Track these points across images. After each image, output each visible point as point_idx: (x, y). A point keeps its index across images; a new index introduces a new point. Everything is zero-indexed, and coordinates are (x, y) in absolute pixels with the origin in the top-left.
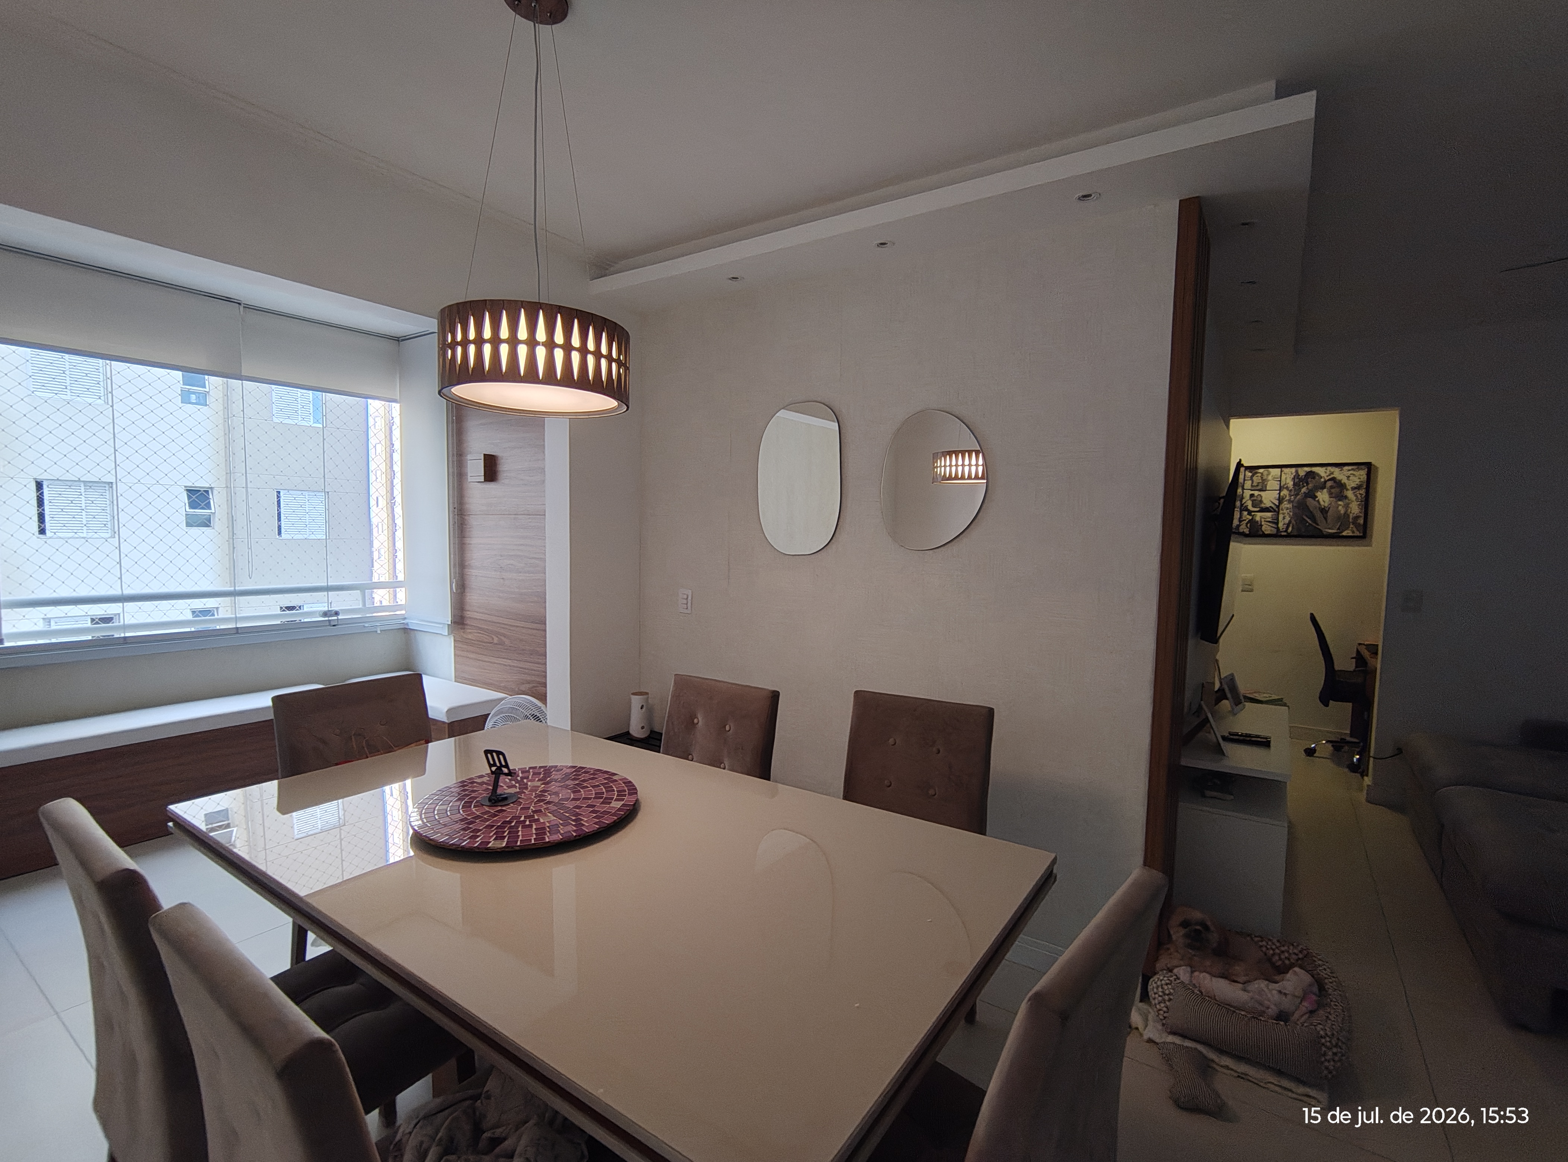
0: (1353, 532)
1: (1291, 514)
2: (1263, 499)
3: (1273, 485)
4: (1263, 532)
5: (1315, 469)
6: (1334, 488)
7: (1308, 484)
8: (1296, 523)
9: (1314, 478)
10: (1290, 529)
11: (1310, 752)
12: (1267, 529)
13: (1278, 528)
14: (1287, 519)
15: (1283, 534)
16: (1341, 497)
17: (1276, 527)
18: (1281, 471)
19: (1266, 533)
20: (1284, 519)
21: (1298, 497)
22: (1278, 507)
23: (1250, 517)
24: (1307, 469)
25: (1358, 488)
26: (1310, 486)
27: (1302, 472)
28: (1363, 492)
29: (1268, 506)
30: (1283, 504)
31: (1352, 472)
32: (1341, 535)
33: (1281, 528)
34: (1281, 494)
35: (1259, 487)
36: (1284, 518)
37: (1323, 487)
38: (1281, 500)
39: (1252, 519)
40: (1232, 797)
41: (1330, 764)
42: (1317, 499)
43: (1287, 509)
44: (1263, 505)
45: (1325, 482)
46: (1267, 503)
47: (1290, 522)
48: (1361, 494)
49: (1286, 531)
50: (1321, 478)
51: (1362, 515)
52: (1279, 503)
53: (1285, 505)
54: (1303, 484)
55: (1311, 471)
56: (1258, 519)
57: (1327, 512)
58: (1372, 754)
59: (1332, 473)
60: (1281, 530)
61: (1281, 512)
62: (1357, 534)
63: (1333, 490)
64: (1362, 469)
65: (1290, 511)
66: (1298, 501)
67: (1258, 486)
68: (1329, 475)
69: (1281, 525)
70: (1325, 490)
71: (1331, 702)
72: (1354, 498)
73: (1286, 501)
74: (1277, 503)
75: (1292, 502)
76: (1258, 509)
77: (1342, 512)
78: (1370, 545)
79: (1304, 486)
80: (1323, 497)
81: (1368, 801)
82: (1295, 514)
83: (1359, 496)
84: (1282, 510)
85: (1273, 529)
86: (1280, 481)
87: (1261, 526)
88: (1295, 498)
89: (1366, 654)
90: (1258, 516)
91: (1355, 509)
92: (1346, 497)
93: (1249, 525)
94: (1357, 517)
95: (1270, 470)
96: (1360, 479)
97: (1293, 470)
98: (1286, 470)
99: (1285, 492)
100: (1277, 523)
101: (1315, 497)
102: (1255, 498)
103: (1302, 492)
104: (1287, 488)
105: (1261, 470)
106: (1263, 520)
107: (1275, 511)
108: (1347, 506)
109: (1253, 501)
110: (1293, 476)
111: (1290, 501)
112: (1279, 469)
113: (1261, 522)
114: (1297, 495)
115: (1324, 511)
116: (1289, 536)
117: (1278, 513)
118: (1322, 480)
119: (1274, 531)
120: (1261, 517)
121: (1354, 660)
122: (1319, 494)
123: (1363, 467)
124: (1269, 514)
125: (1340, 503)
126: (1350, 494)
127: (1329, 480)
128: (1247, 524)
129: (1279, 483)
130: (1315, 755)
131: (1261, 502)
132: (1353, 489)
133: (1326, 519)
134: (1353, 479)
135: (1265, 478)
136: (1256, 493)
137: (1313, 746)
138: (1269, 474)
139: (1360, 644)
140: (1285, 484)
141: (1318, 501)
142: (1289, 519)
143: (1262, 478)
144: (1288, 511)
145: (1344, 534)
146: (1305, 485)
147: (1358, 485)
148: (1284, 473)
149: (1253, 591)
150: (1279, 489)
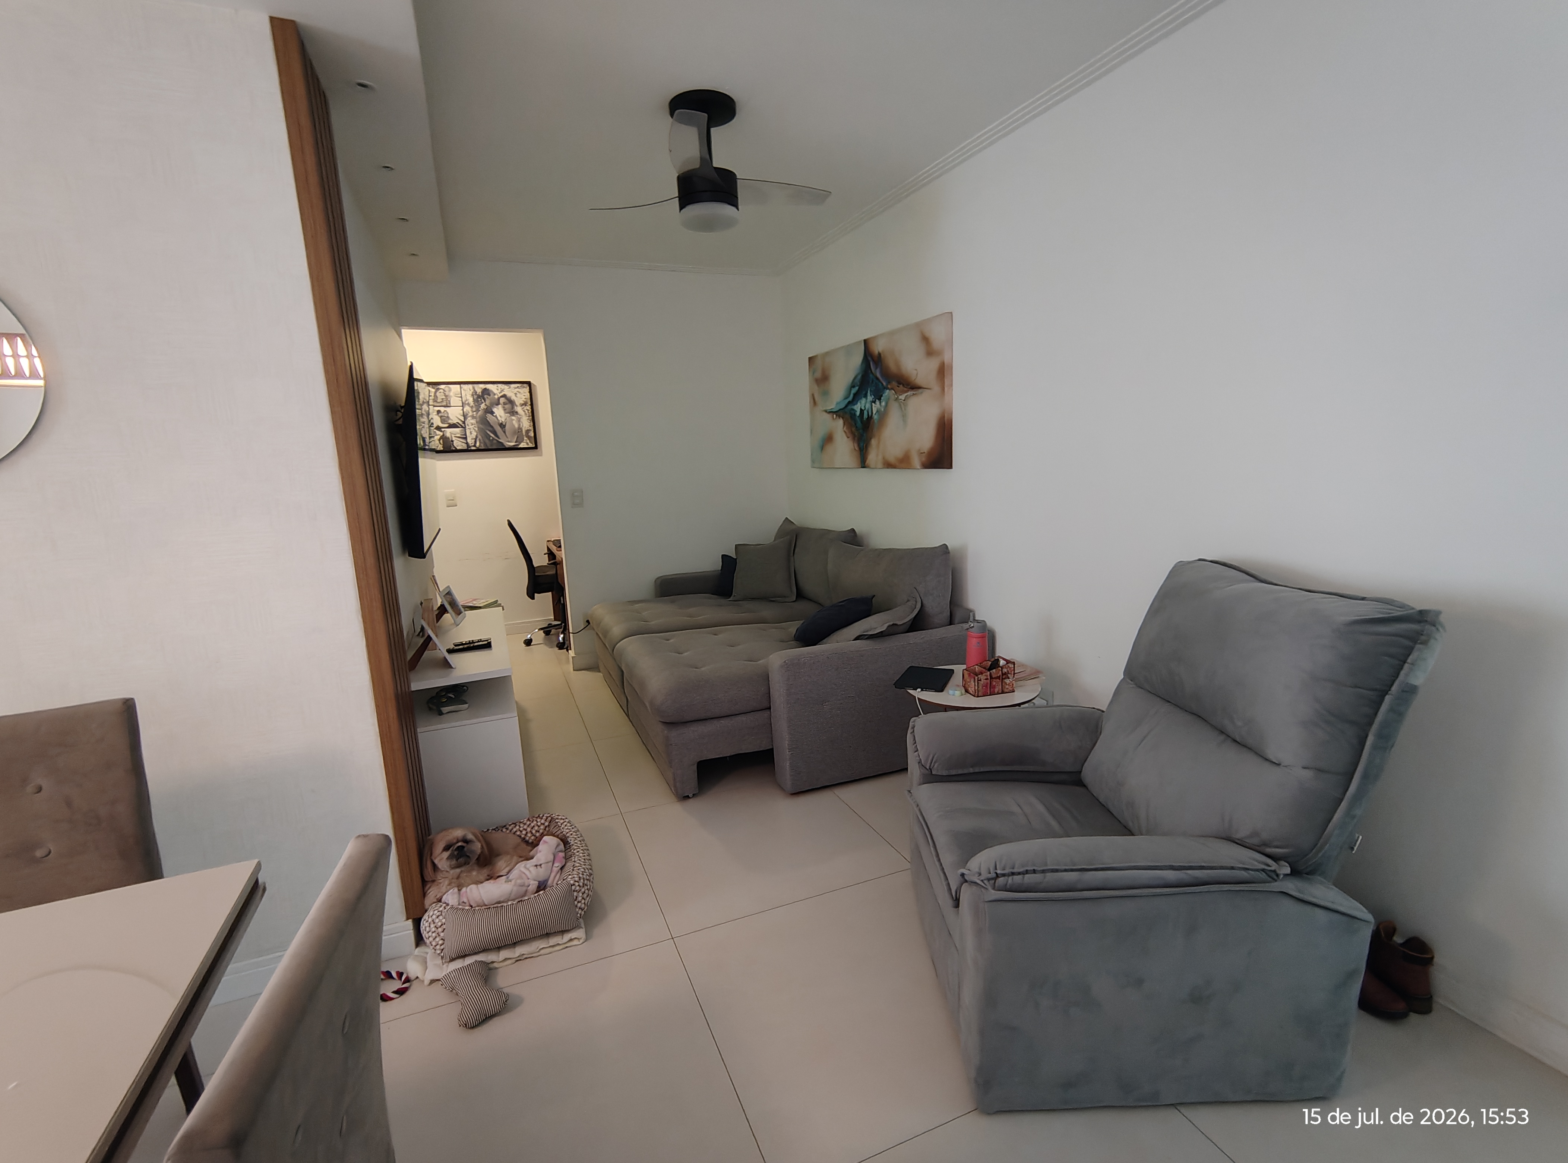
0: (528, 444)
2: (450, 415)
3: (455, 401)
5: (489, 386)
6: (506, 404)
7: (485, 401)
8: (482, 437)
9: (489, 395)
10: (478, 445)
11: (528, 643)
12: (459, 444)
13: (467, 443)
14: (474, 434)
16: (513, 413)
17: (465, 442)
18: (461, 388)
19: (458, 448)
20: (472, 434)
22: (464, 423)
23: (441, 434)
24: (482, 386)
25: (525, 404)
26: (488, 402)
27: (479, 388)
28: (529, 407)
29: (455, 422)
30: (468, 420)
31: (517, 390)
32: (519, 447)
34: (465, 410)
35: (444, 404)
37: (498, 404)
38: (465, 416)
39: (443, 435)
40: (466, 706)
41: (544, 648)
42: (495, 415)
43: (472, 425)
44: (450, 422)
45: (499, 399)
46: (454, 420)
47: (477, 437)
48: (528, 410)
49: (475, 446)
50: (495, 395)
51: (532, 428)
52: (465, 419)
53: (470, 421)
55: (485, 389)
56: (448, 435)
57: (505, 426)
58: (571, 631)
59: (502, 391)
60: (470, 445)
61: (467, 427)
62: (531, 445)
63: (506, 406)
64: (524, 387)
65: (475, 427)
68: (501, 392)
69: (470, 441)
70: (500, 406)
71: (536, 594)
72: (523, 413)
73: (470, 416)
74: (462, 418)
77: (517, 426)
78: (541, 455)
79: (482, 403)
80: (499, 412)
81: (574, 670)
82: (478, 428)
83: (527, 411)
84: (468, 425)
85: (463, 444)
86: (461, 397)
88: (477, 413)
89: (554, 549)
90: (449, 432)
91: (526, 424)
92: (517, 412)
93: (441, 441)
94: (528, 431)
96: (524, 396)
97: (471, 386)
98: (464, 386)
99: (467, 408)
100: (466, 438)
101: (492, 413)
103: (481, 408)
104: (468, 404)
105: (442, 386)
106: (453, 436)
107: (462, 427)
108: (519, 421)
109: (441, 417)
110: (471, 393)
111: (473, 417)
112: (459, 386)
113: (451, 437)
115: (502, 426)
116: (478, 450)
117: (465, 428)
118: (496, 397)
120: (451, 433)
121: (547, 555)
122: (495, 410)
123: (525, 385)
124: (457, 430)
125: (513, 418)
126: (519, 409)
127: (502, 397)
128: (439, 440)
130: (532, 644)
132: (522, 405)
133: (504, 432)
134: (520, 396)
135: (447, 393)
136: (442, 409)
137: (529, 636)
138: (450, 390)
139: (548, 541)
140: (466, 400)
141: (496, 417)
142: (476, 434)
144: (473, 426)
145: (521, 446)
146: (483, 401)
147: (524, 401)
148: (464, 390)
149: (456, 506)
150: (461, 405)
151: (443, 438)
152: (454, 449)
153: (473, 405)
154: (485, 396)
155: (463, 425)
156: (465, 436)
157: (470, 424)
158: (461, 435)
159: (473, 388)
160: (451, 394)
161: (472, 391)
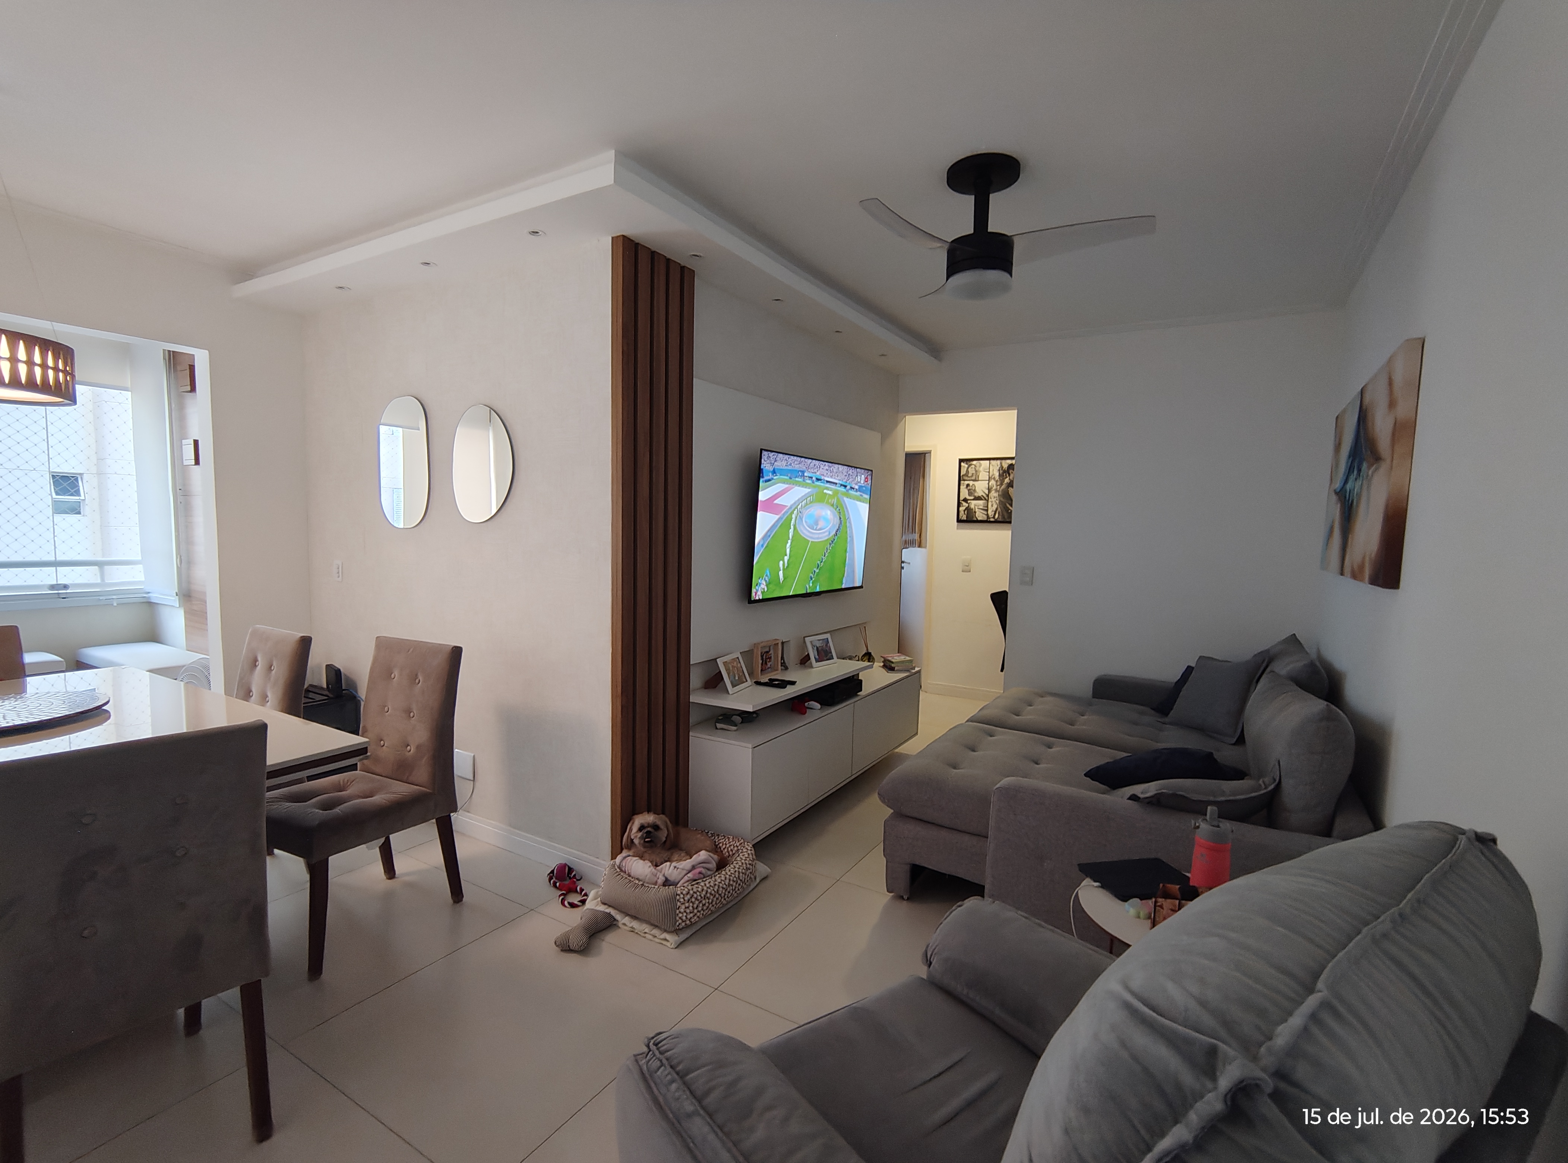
1: (998, 502)
2: (976, 488)
3: (983, 475)
4: (977, 518)
7: (1009, 475)
8: (1001, 510)
10: (997, 516)
12: (980, 515)
13: (987, 515)
14: (995, 506)
15: (992, 520)
17: (986, 513)
18: (990, 464)
19: (979, 519)
21: (1003, 487)
22: (988, 496)
23: (967, 505)
27: (1005, 464)
29: (980, 495)
30: (991, 493)
33: (990, 515)
34: (990, 484)
35: (973, 478)
36: (992, 506)
38: (989, 490)
39: (969, 506)
43: (994, 498)
44: (976, 495)
46: (979, 493)
47: (997, 509)
49: (994, 517)
52: (989, 492)
53: (994, 494)
54: (1006, 475)
56: (972, 506)
60: (990, 517)
61: (990, 500)
65: (997, 500)
66: (1002, 490)
67: (972, 476)
69: (991, 513)
74: (987, 492)
75: (999, 491)
76: (972, 498)
79: (1007, 477)
82: (1000, 501)
84: (991, 498)
85: (984, 515)
86: (989, 472)
87: (975, 512)
88: (1000, 487)
90: (973, 504)
93: (966, 512)
95: (982, 462)
97: (999, 462)
98: (993, 462)
99: (993, 482)
100: (987, 510)
102: (970, 488)
104: (994, 478)
105: (974, 462)
106: (976, 507)
107: (985, 499)
109: (969, 490)
110: (998, 468)
111: (996, 490)
112: (988, 462)
113: (975, 508)
114: (1001, 484)
116: (996, 522)
117: (988, 501)
119: (985, 518)
120: (975, 505)
124: (981, 502)
128: (964, 511)
129: (988, 473)
131: (975, 490)
135: (977, 469)
136: (971, 483)
140: (993, 475)
142: (996, 506)
143: (975, 469)
144: (995, 499)
146: (1008, 475)
148: (992, 465)
149: (970, 571)
150: (988, 479)
151: (968, 509)
152: (975, 519)
153: (998, 480)
154: (1011, 471)
155: (987, 498)
156: (986, 508)
157: (992, 498)
158: (984, 507)
159: (1001, 463)
160: (981, 469)
161: (999, 466)
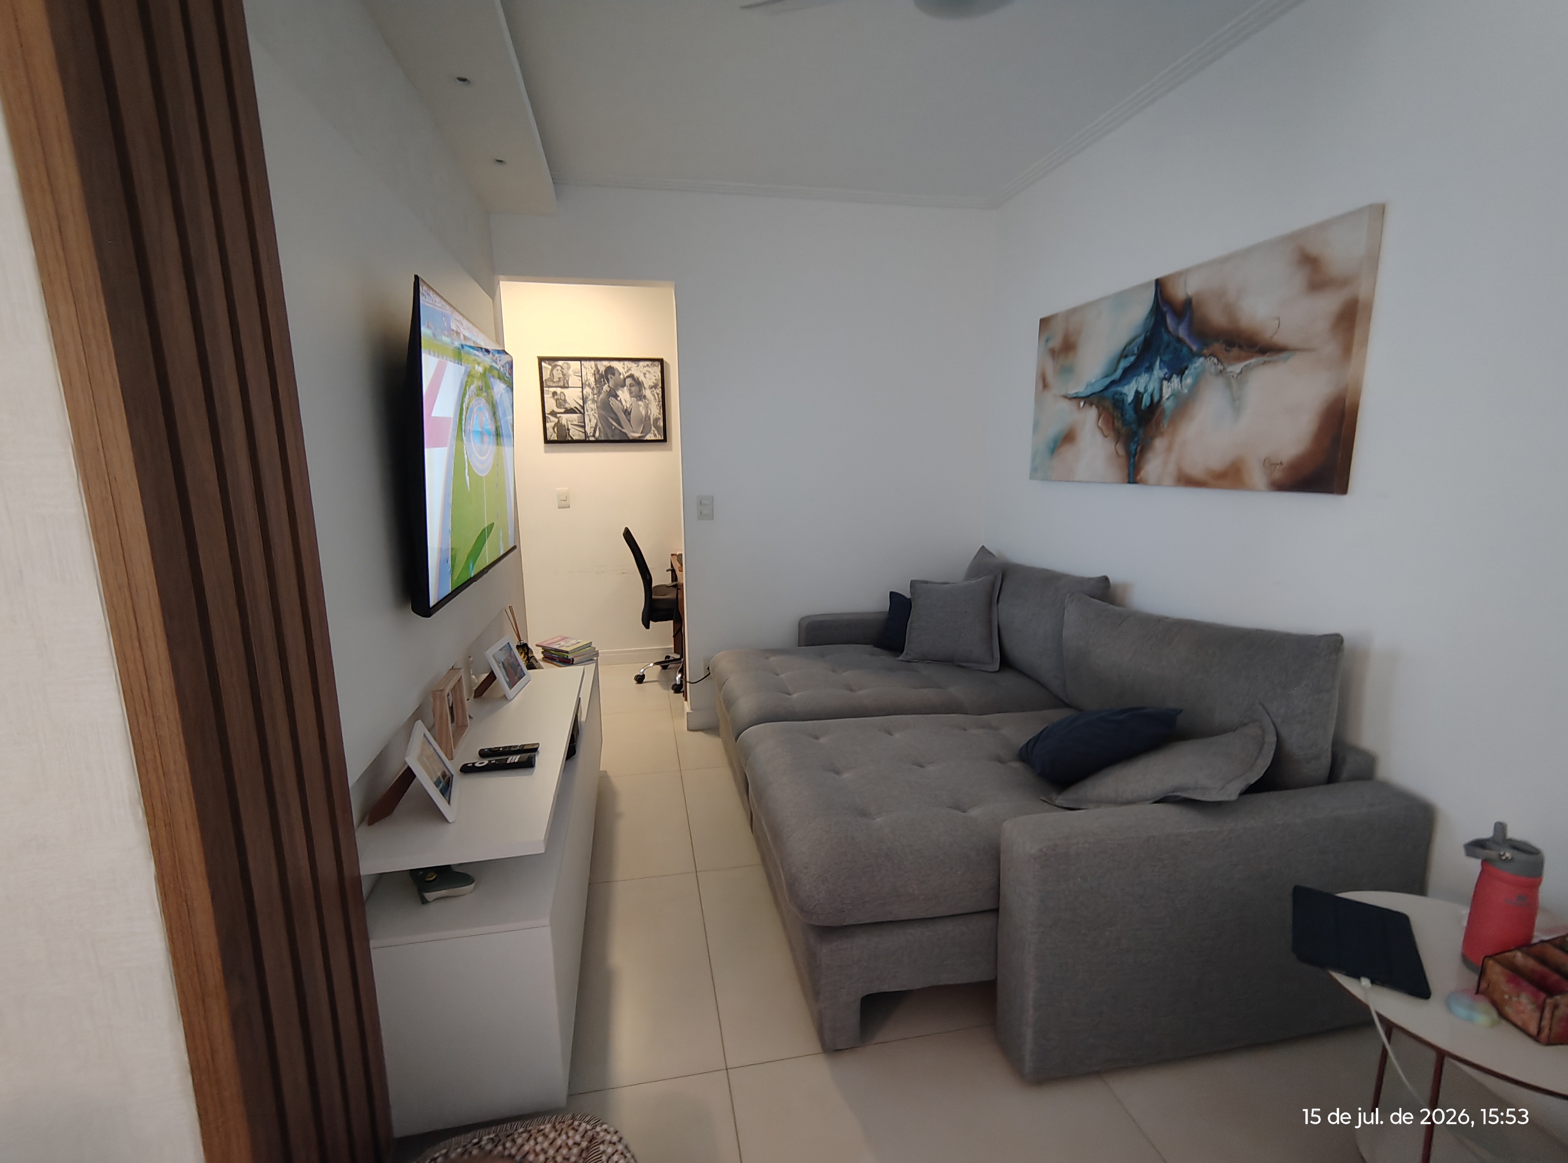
0: (655, 435)
1: (597, 416)
2: (567, 398)
3: (574, 381)
4: (571, 437)
5: (614, 364)
6: (633, 386)
7: (608, 381)
9: (614, 374)
10: (597, 434)
11: (640, 679)
12: (576, 433)
13: (585, 432)
15: (592, 439)
16: (640, 397)
18: (581, 365)
19: (574, 438)
20: (592, 420)
21: (601, 396)
22: (583, 408)
23: (556, 420)
24: (606, 363)
25: (655, 386)
26: (611, 383)
27: (602, 366)
28: (659, 391)
29: (572, 407)
30: (587, 404)
31: (647, 368)
32: (645, 439)
33: (588, 432)
34: (584, 392)
35: (561, 384)
36: (590, 421)
37: (624, 385)
38: (584, 399)
39: (559, 421)
41: (657, 687)
42: (619, 399)
43: (592, 410)
44: (567, 406)
45: (625, 379)
46: (571, 404)
47: (596, 425)
48: (658, 394)
49: (594, 436)
50: (620, 374)
51: (661, 416)
53: (590, 405)
54: (604, 381)
55: (610, 367)
56: (564, 422)
57: (630, 414)
58: (688, 680)
59: (629, 369)
61: (586, 413)
62: (659, 437)
63: (633, 389)
64: (655, 365)
66: (601, 400)
67: (559, 381)
68: (628, 371)
69: (589, 430)
70: (625, 388)
71: (651, 622)
72: (652, 398)
73: (590, 400)
75: (596, 402)
76: (563, 410)
77: (643, 413)
78: (671, 450)
79: (605, 384)
80: (624, 395)
81: (688, 730)
83: (656, 396)
84: (587, 410)
85: (581, 433)
86: (582, 377)
87: (568, 430)
89: (677, 566)
90: (565, 418)
91: (655, 411)
92: (645, 397)
94: (656, 420)
95: (570, 362)
96: (655, 376)
97: (593, 363)
98: (586, 364)
99: (587, 390)
100: (584, 427)
101: (616, 396)
102: (558, 397)
103: (604, 390)
104: (589, 385)
105: (560, 363)
106: (569, 423)
107: (581, 412)
108: (647, 407)
110: (593, 371)
111: (594, 401)
112: (579, 362)
114: (599, 393)
115: (627, 412)
116: (597, 441)
117: (584, 414)
118: (622, 377)
119: (583, 437)
121: (670, 572)
122: (619, 393)
123: (656, 363)
124: (575, 416)
125: (640, 403)
126: (647, 393)
127: (628, 377)
129: (580, 378)
130: (644, 681)
131: (565, 401)
132: (651, 388)
133: (629, 421)
134: (649, 376)
135: (565, 371)
136: (559, 390)
137: (642, 670)
138: (569, 368)
139: (672, 555)
140: (587, 380)
141: (620, 401)
142: (595, 422)
143: (562, 372)
144: (593, 412)
145: (648, 437)
147: (653, 383)
148: (584, 367)
149: (569, 507)
150: (581, 386)
151: (559, 426)
152: (570, 439)
153: (595, 386)
154: (609, 376)
155: (582, 411)
156: (583, 424)
157: (589, 410)
158: (578, 422)
159: (596, 366)
160: (570, 372)
161: (594, 369)
